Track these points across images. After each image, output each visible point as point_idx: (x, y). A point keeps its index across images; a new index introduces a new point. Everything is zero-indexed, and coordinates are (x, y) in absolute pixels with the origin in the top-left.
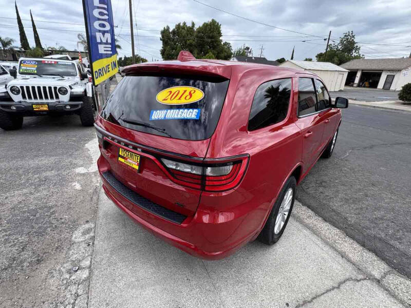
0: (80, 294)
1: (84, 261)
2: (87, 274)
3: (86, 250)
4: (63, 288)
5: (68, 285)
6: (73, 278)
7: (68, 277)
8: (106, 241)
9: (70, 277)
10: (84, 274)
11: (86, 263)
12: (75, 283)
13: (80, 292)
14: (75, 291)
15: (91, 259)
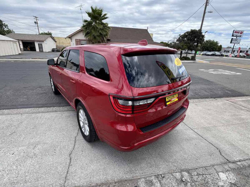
0: (197, 173)
1: (177, 177)
2: (184, 172)
3: (168, 178)
4: (197, 183)
5: (194, 181)
6: (189, 180)
7: (190, 183)
8: (159, 167)
9: (189, 182)
10: (185, 174)
11: (178, 175)
12: (192, 178)
13: (195, 173)
14: (196, 176)
15: (174, 173)
